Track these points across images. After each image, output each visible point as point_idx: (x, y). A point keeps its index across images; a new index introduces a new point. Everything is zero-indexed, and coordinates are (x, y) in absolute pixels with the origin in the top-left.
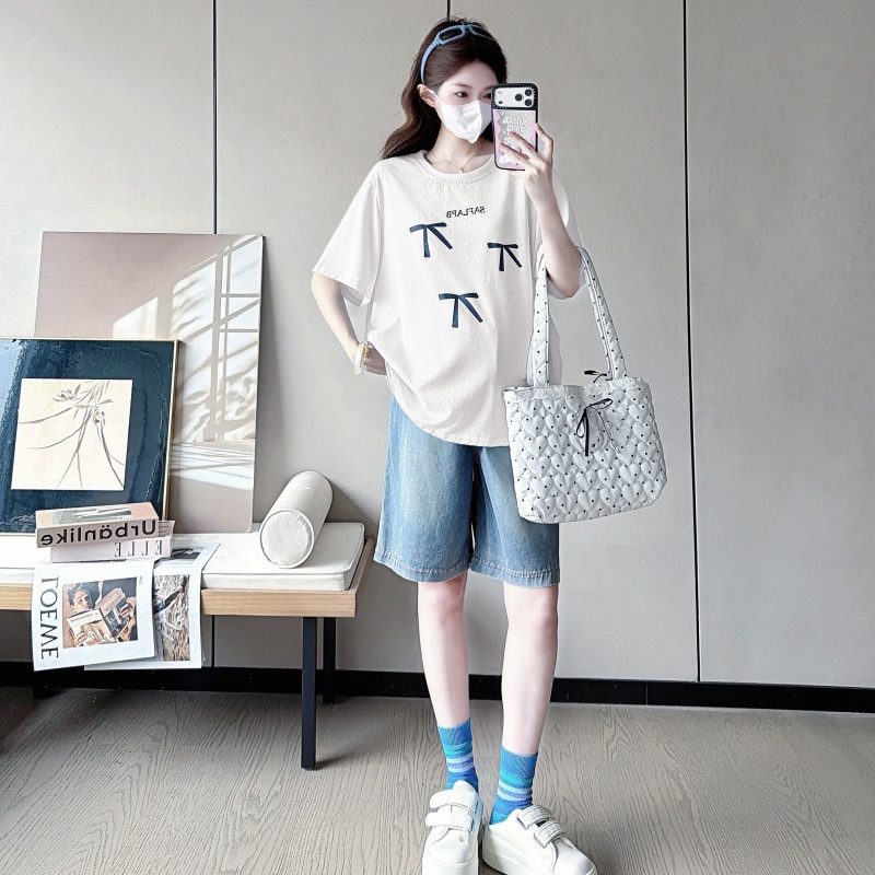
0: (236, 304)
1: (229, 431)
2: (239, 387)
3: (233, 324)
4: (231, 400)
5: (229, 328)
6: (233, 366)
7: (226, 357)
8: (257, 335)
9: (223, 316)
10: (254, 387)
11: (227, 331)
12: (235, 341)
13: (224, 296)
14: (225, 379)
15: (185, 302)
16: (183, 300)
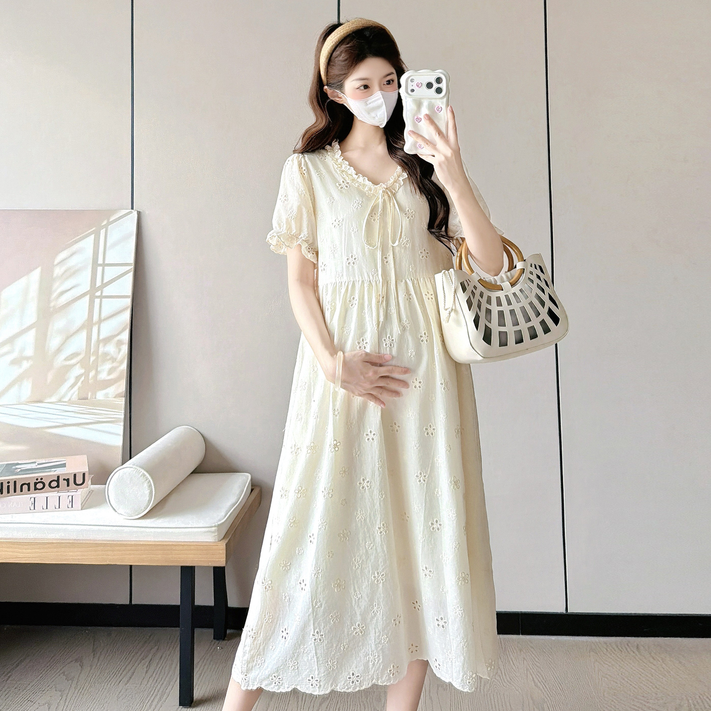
0: (110, 273)
1: (100, 390)
2: (111, 348)
3: (107, 291)
4: (104, 361)
5: (104, 294)
6: (107, 329)
7: (100, 321)
8: (128, 302)
9: (98, 283)
10: (125, 348)
11: (101, 297)
12: (109, 306)
13: (100, 265)
14: (99, 341)
15: (65, 271)
16: (63, 269)
